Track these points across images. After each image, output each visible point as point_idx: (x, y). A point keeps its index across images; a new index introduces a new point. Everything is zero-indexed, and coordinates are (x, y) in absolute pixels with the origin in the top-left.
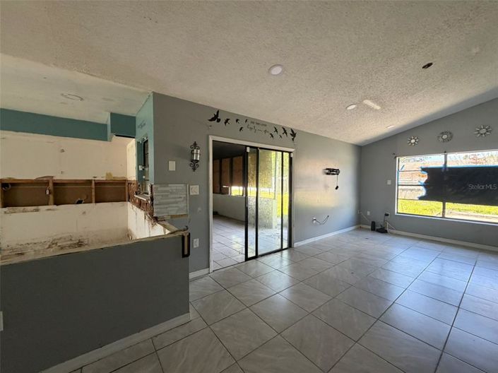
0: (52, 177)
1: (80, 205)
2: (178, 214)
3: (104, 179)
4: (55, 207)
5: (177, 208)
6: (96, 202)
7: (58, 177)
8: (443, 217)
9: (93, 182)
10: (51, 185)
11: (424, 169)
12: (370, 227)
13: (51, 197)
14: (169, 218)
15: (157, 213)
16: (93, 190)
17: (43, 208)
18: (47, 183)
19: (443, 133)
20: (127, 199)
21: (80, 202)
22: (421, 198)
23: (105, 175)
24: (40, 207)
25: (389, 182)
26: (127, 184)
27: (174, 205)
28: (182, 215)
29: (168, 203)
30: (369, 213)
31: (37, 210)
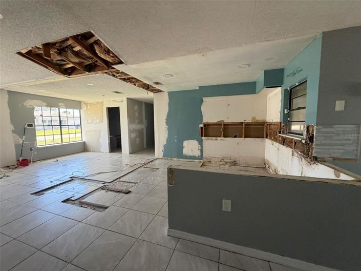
0: (223, 121)
1: (236, 138)
2: (343, 157)
3: (251, 121)
4: (224, 138)
5: (344, 151)
6: (245, 137)
7: (227, 121)
9: (244, 124)
10: (223, 125)
13: (223, 132)
14: (331, 159)
15: (318, 153)
16: (243, 130)
17: (219, 138)
18: (221, 125)
20: (265, 136)
21: (235, 137)
23: (251, 119)
24: (218, 138)
26: (265, 125)
27: (341, 147)
28: (348, 159)
29: (332, 145)
31: (216, 140)
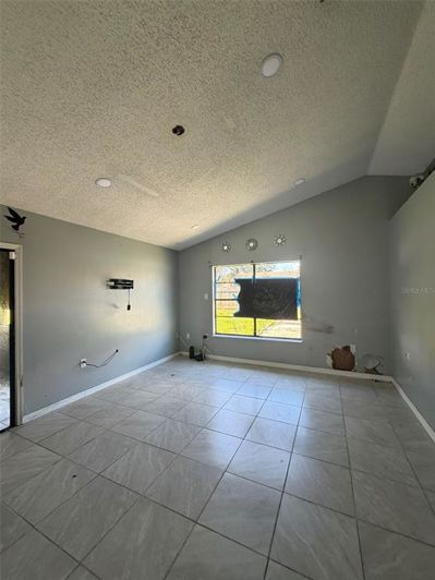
8: (255, 335)
11: (238, 281)
12: (188, 354)
19: (250, 241)
22: (237, 315)
25: (206, 297)
30: (188, 336)
